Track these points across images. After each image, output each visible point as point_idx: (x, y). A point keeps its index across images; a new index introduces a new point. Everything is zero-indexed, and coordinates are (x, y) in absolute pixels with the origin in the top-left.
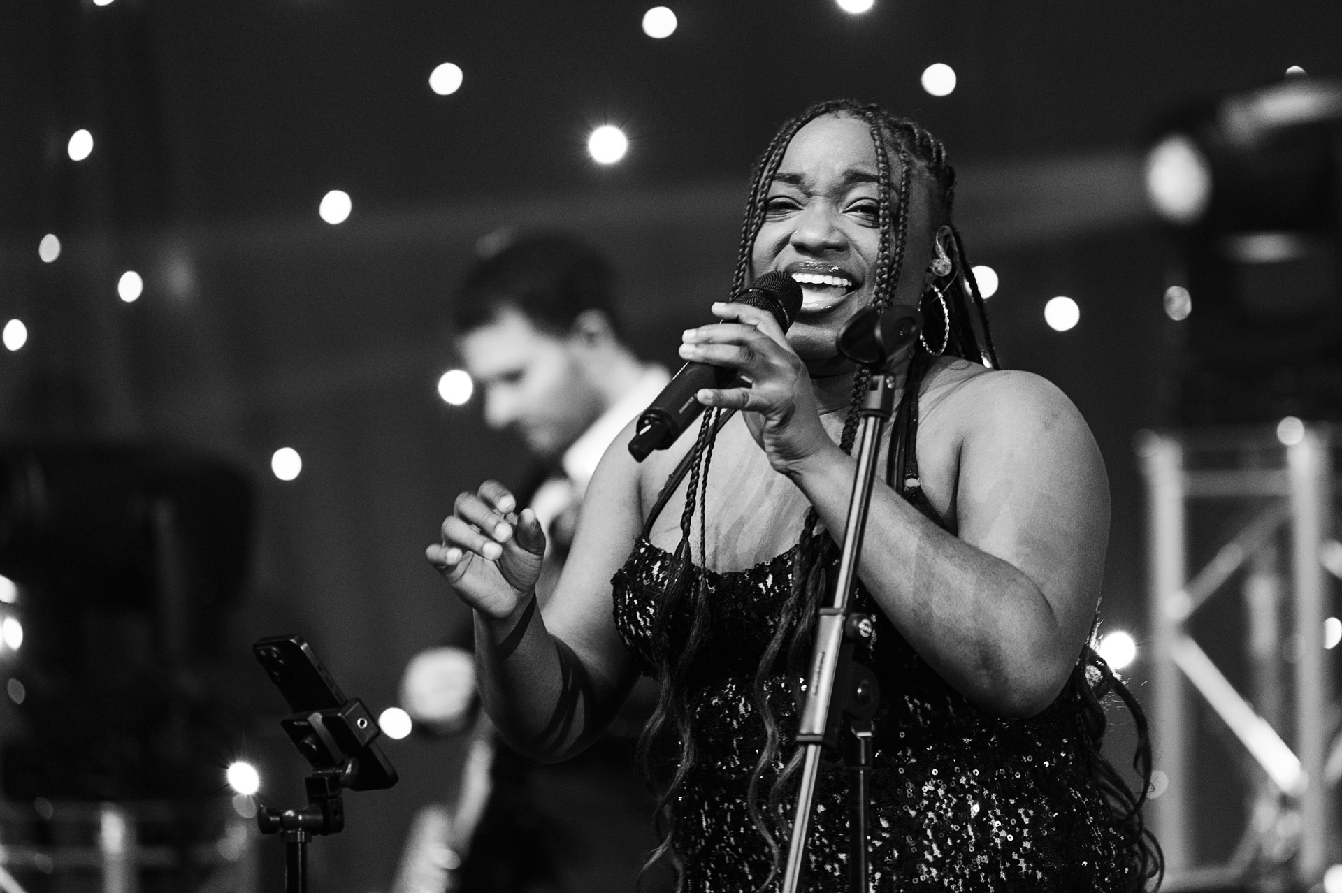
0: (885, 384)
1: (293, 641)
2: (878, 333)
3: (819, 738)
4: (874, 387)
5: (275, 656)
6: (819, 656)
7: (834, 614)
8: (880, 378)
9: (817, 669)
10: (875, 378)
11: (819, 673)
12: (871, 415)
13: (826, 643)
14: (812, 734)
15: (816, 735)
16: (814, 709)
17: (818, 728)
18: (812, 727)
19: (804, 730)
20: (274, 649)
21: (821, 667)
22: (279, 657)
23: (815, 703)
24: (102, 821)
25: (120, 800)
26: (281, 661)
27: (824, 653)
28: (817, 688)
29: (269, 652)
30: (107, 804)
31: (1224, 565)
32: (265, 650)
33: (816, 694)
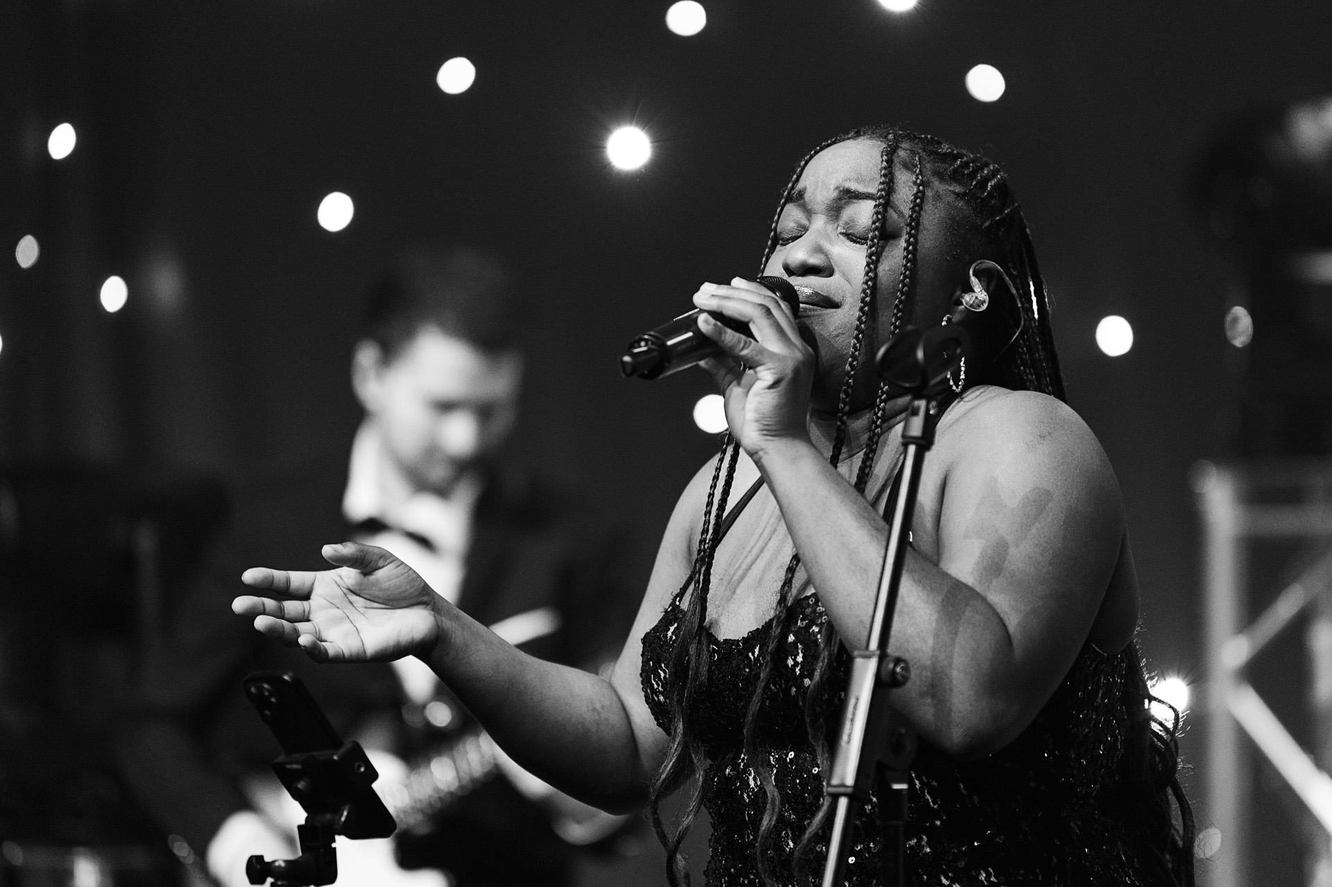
0: (927, 410)
1: (286, 677)
2: (920, 354)
3: (849, 790)
4: (915, 412)
5: (267, 693)
6: (852, 702)
7: (869, 657)
8: (922, 404)
9: (849, 715)
10: (917, 403)
11: (852, 720)
12: (912, 443)
13: (860, 689)
14: (843, 785)
15: (848, 787)
16: (847, 758)
17: (850, 780)
18: (843, 778)
19: (835, 781)
20: (266, 686)
21: (854, 714)
22: (271, 695)
23: (848, 751)
24: (75, 868)
25: (95, 845)
26: (273, 700)
27: (857, 699)
28: (850, 736)
29: (260, 689)
30: (80, 849)
31: (1285, 608)
32: (256, 688)
33: (849, 742)
